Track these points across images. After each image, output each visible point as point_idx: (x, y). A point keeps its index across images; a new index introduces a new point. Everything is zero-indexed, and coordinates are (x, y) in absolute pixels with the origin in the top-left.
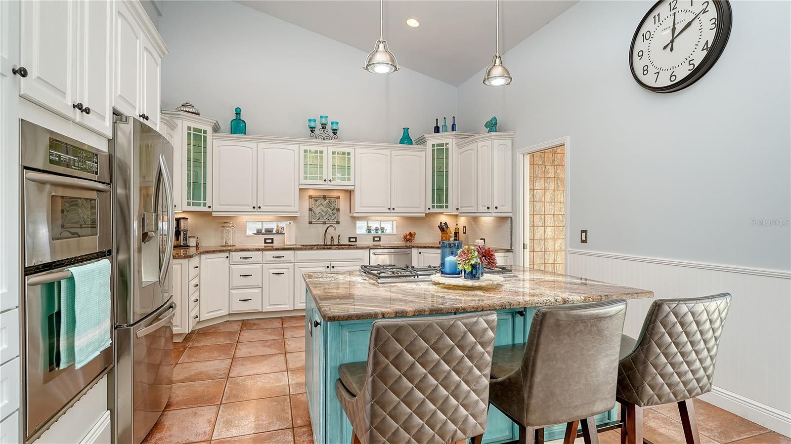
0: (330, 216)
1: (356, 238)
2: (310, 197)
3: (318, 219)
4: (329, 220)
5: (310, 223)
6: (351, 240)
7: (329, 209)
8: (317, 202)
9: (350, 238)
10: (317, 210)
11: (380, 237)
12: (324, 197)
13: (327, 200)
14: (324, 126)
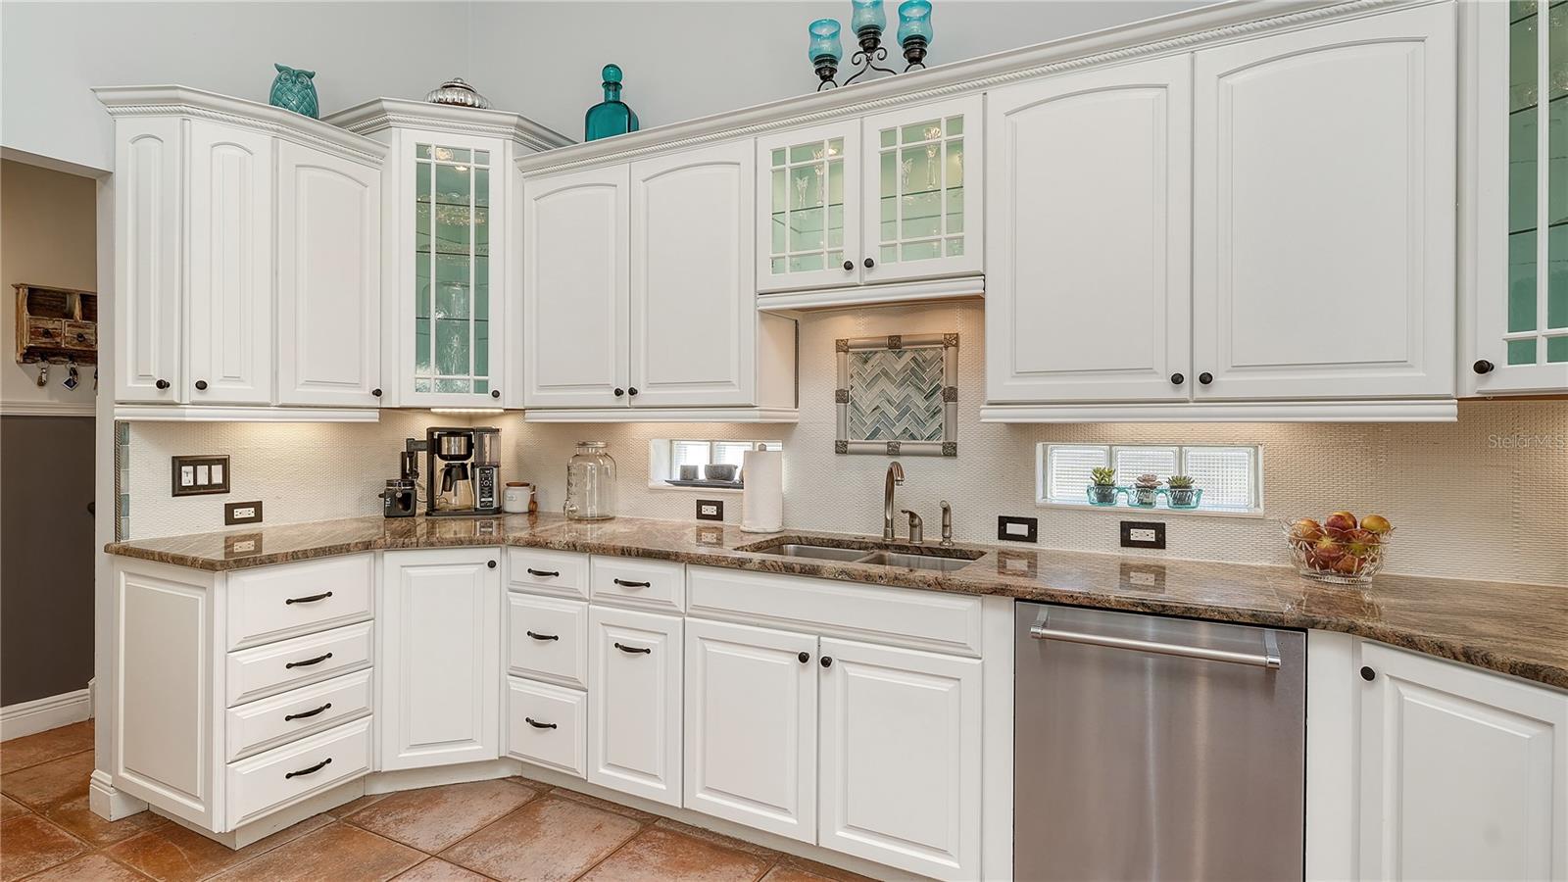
0: (920, 423)
1: (1032, 524)
2: (842, 347)
3: (873, 435)
4: (913, 437)
5: (841, 448)
6: (1011, 529)
7: (911, 391)
8: (868, 367)
9: (1003, 521)
10: (866, 399)
11: (1160, 529)
12: (895, 344)
13: (907, 357)
14: (870, 38)
